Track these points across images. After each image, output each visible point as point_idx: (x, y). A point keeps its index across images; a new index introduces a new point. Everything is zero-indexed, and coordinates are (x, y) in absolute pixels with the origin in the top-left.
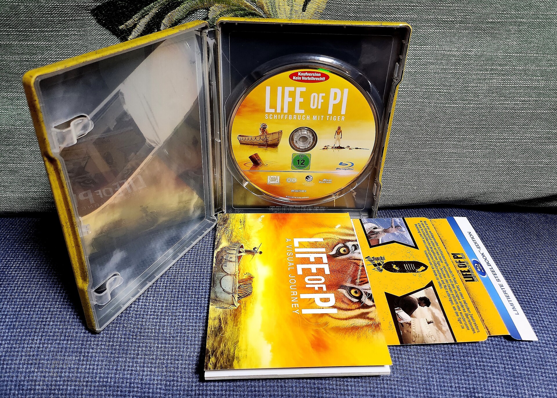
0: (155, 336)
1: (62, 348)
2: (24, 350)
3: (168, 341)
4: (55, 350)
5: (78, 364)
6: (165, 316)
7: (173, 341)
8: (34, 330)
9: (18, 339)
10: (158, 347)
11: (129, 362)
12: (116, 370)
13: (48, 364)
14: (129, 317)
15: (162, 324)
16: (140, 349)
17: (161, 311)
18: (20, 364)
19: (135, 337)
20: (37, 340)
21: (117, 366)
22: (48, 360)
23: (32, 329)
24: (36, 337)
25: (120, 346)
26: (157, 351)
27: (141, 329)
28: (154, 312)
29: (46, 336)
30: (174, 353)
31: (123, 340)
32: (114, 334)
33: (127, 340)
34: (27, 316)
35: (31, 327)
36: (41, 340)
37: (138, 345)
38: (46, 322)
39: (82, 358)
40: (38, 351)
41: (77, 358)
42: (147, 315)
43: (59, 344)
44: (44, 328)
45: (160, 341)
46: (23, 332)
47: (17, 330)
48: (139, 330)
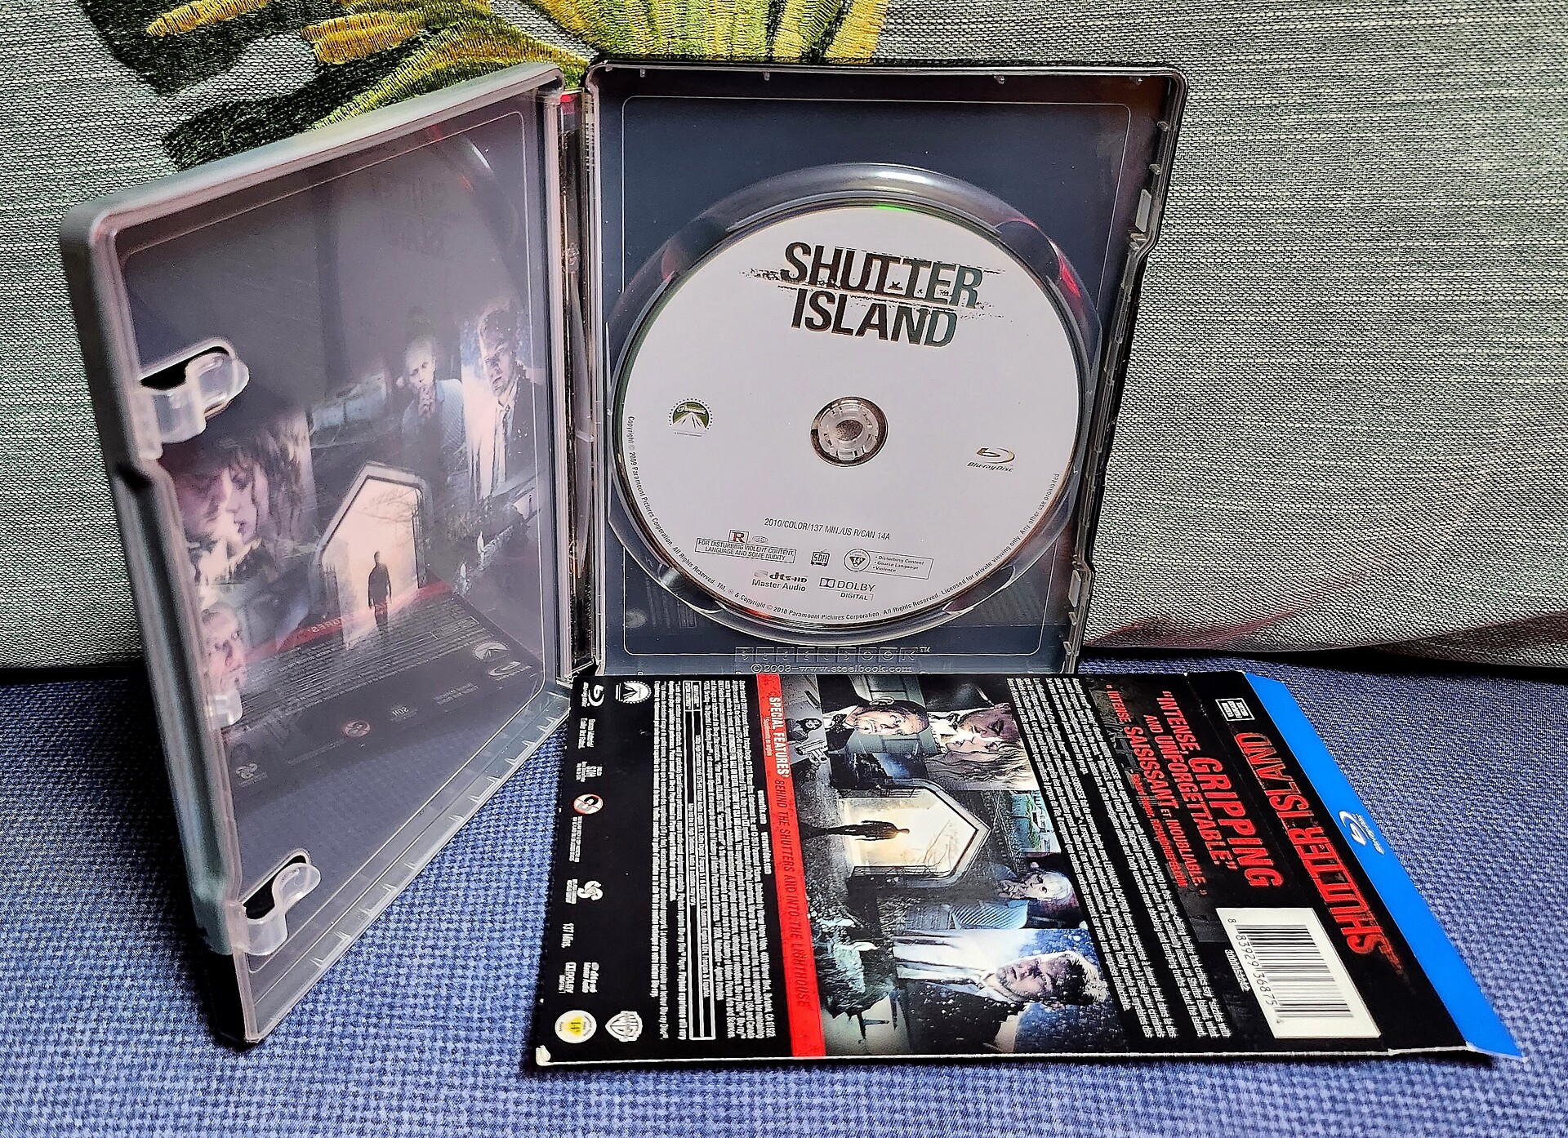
0: (435, 1017)
1: (157, 1055)
2: (47, 1061)
3: (477, 1034)
4: (136, 1061)
5: (203, 1103)
6: (466, 958)
7: (491, 1030)
8: (76, 1002)
9: (28, 1030)
10: (443, 1050)
11: (356, 1095)
12: (317, 1118)
13: (112, 1102)
14: (356, 963)
15: (456, 982)
16: (390, 1055)
17: (453, 943)
18: (31, 1103)
19: (374, 1020)
20: (83, 1032)
21: (319, 1106)
22: (115, 1091)
23: (70, 999)
24: (80, 1022)
25: (329, 1047)
26: (442, 1062)
27: (394, 995)
28: (433, 947)
29: (110, 1020)
30: (493, 1068)
31: (337, 1030)
32: (313, 1012)
33: (351, 1029)
34: (57, 962)
35: (68, 993)
36: (95, 1031)
37: (385, 1042)
38: (111, 978)
39: (214, 1085)
40: (86, 1065)
41: (200, 1086)
42: (411, 956)
43: (148, 1043)
44: (105, 997)
45: (451, 1033)
46: (44, 1010)
47: (28, 1004)
48: (389, 1000)
